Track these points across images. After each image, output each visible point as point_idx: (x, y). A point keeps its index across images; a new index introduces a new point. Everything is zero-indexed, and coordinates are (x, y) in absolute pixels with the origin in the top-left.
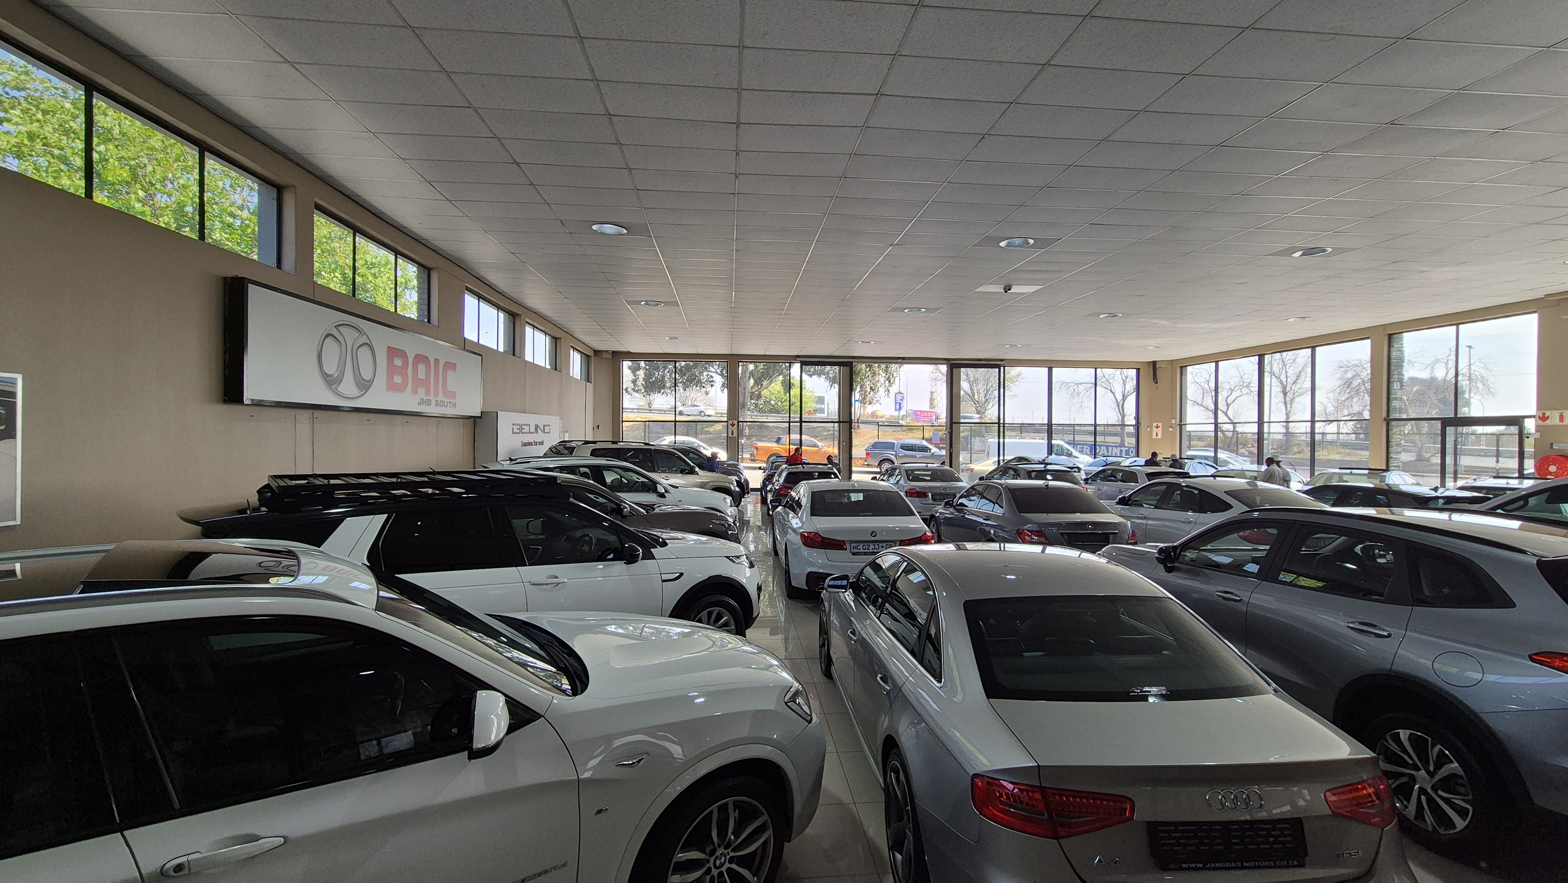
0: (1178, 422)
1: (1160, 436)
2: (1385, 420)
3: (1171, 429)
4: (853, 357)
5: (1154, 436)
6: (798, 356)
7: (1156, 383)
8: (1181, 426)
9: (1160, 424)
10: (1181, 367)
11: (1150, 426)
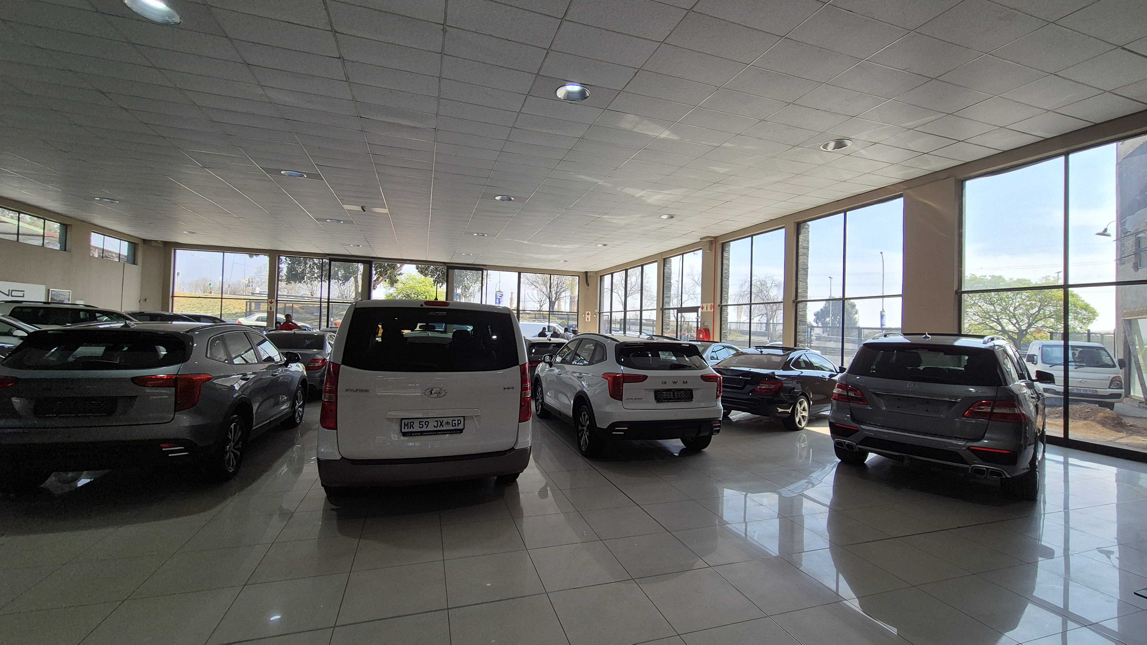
0: (598, 311)
1: (589, 320)
2: (661, 309)
3: (595, 316)
4: (373, 258)
5: (587, 320)
6: (328, 255)
7: (588, 286)
8: (600, 313)
9: (590, 312)
10: (601, 276)
11: (584, 314)
